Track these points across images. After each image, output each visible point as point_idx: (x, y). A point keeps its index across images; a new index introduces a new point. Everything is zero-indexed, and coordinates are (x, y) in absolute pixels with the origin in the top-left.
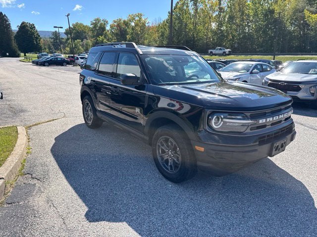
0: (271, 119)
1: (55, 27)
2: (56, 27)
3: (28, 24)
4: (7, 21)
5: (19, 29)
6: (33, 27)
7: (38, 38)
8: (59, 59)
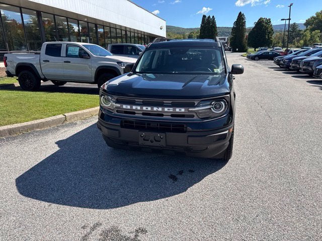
0: (139, 108)
1: (282, 20)
2: (284, 20)
3: (265, 20)
4: (243, 19)
5: (256, 25)
6: (269, 21)
7: (271, 32)
8: (270, 53)
